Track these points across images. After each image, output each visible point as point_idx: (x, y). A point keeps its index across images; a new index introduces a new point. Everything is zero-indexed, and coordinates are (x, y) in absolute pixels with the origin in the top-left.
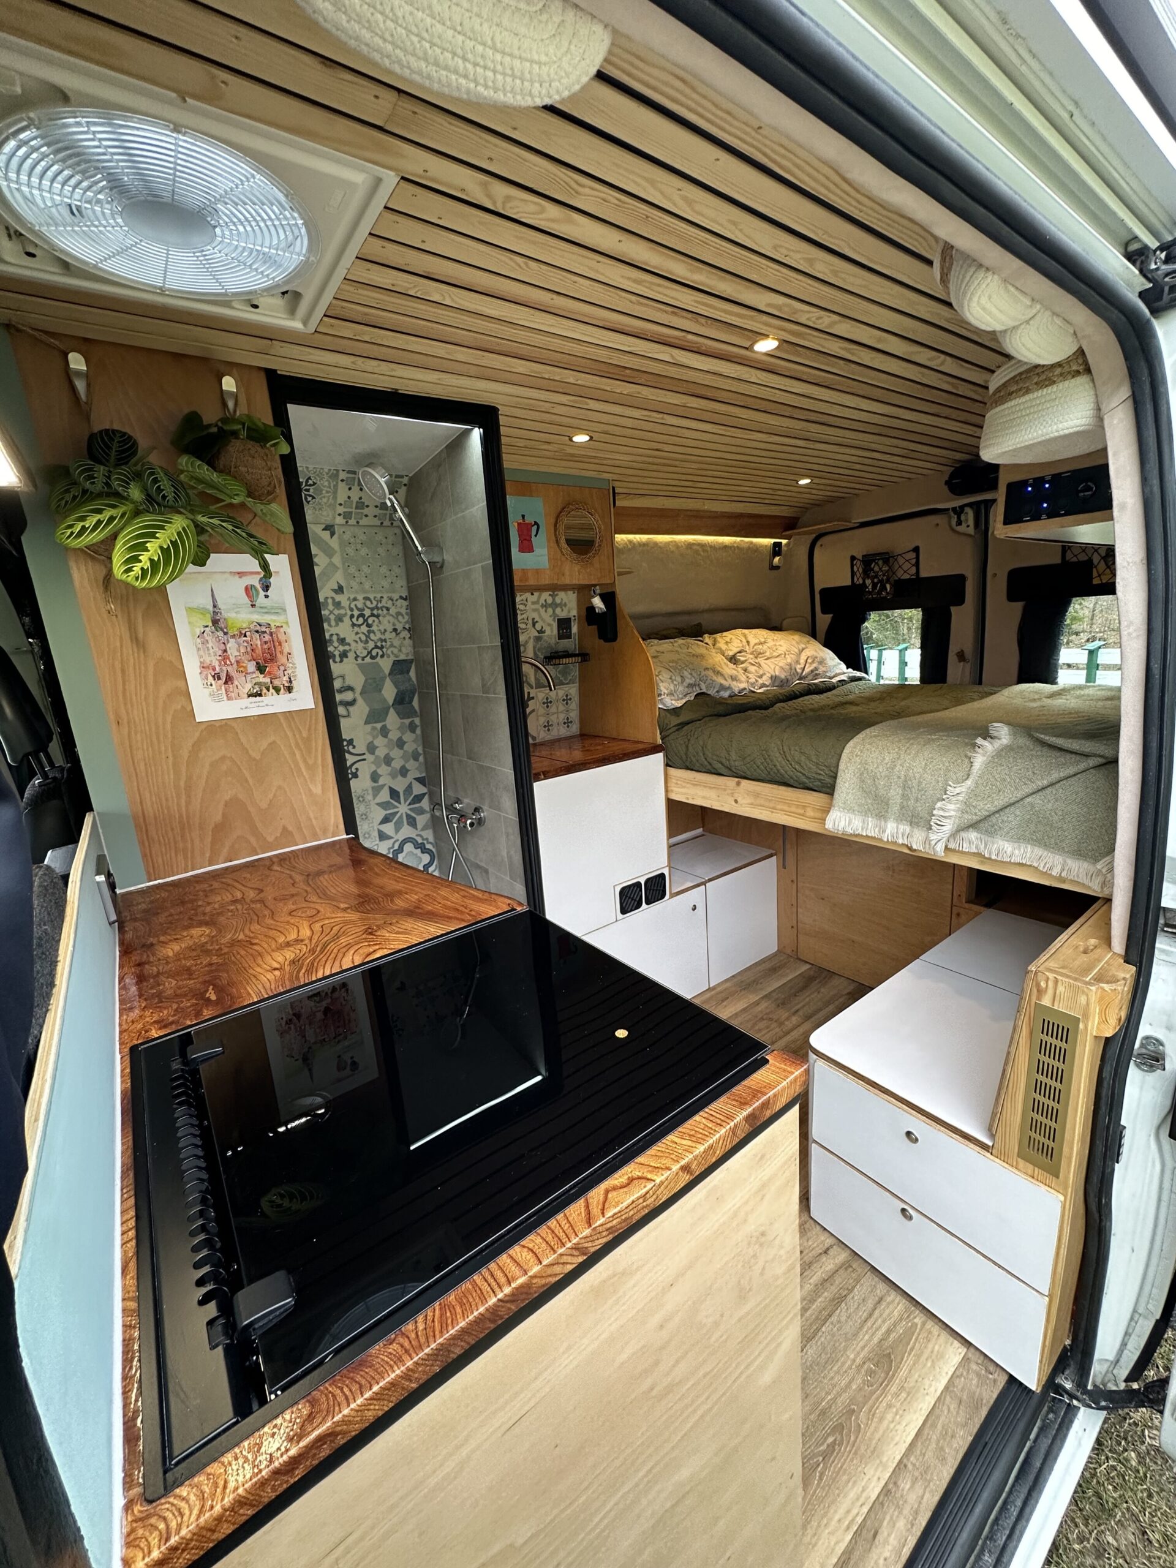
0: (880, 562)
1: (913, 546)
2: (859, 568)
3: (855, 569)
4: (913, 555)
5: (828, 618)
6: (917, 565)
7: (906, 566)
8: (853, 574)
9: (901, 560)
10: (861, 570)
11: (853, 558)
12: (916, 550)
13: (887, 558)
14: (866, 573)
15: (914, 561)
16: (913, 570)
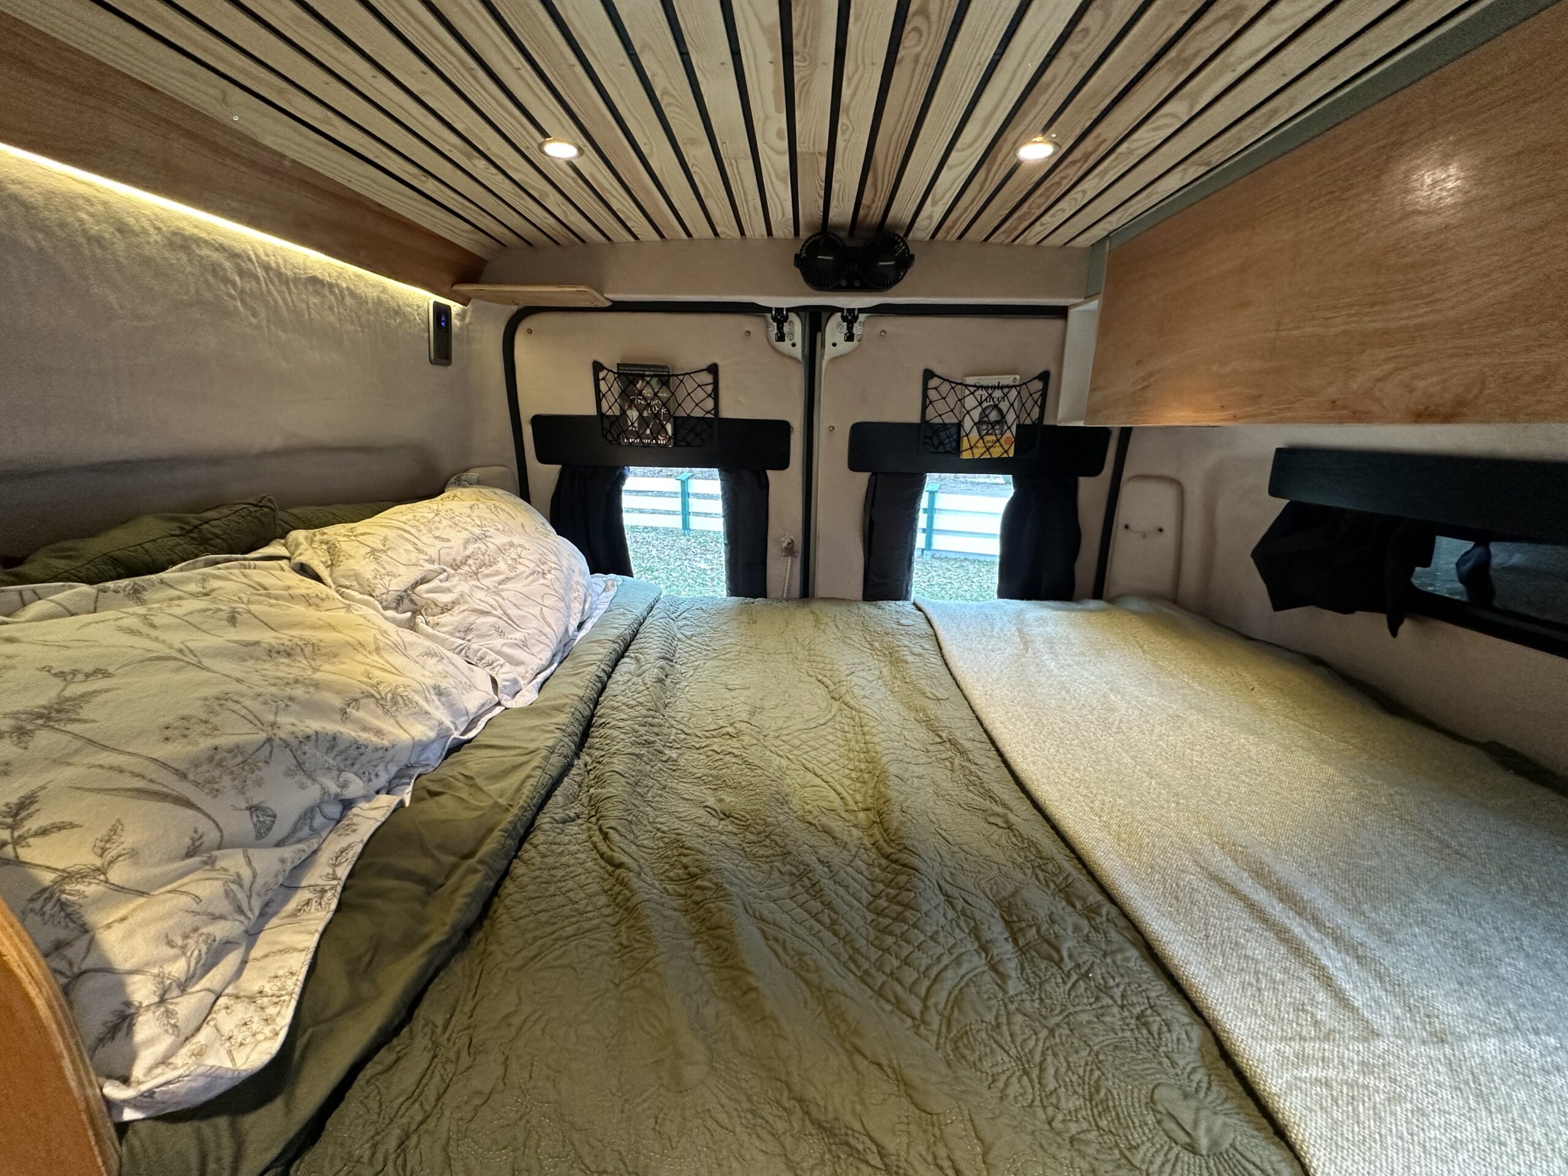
0: (654, 382)
1: (708, 362)
2: (611, 386)
3: (603, 387)
4: (708, 378)
5: (553, 471)
6: (715, 395)
7: (700, 394)
8: (599, 396)
9: (690, 384)
10: (616, 389)
11: (597, 367)
12: (713, 369)
13: (665, 376)
14: (627, 396)
15: (709, 389)
16: (709, 404)
